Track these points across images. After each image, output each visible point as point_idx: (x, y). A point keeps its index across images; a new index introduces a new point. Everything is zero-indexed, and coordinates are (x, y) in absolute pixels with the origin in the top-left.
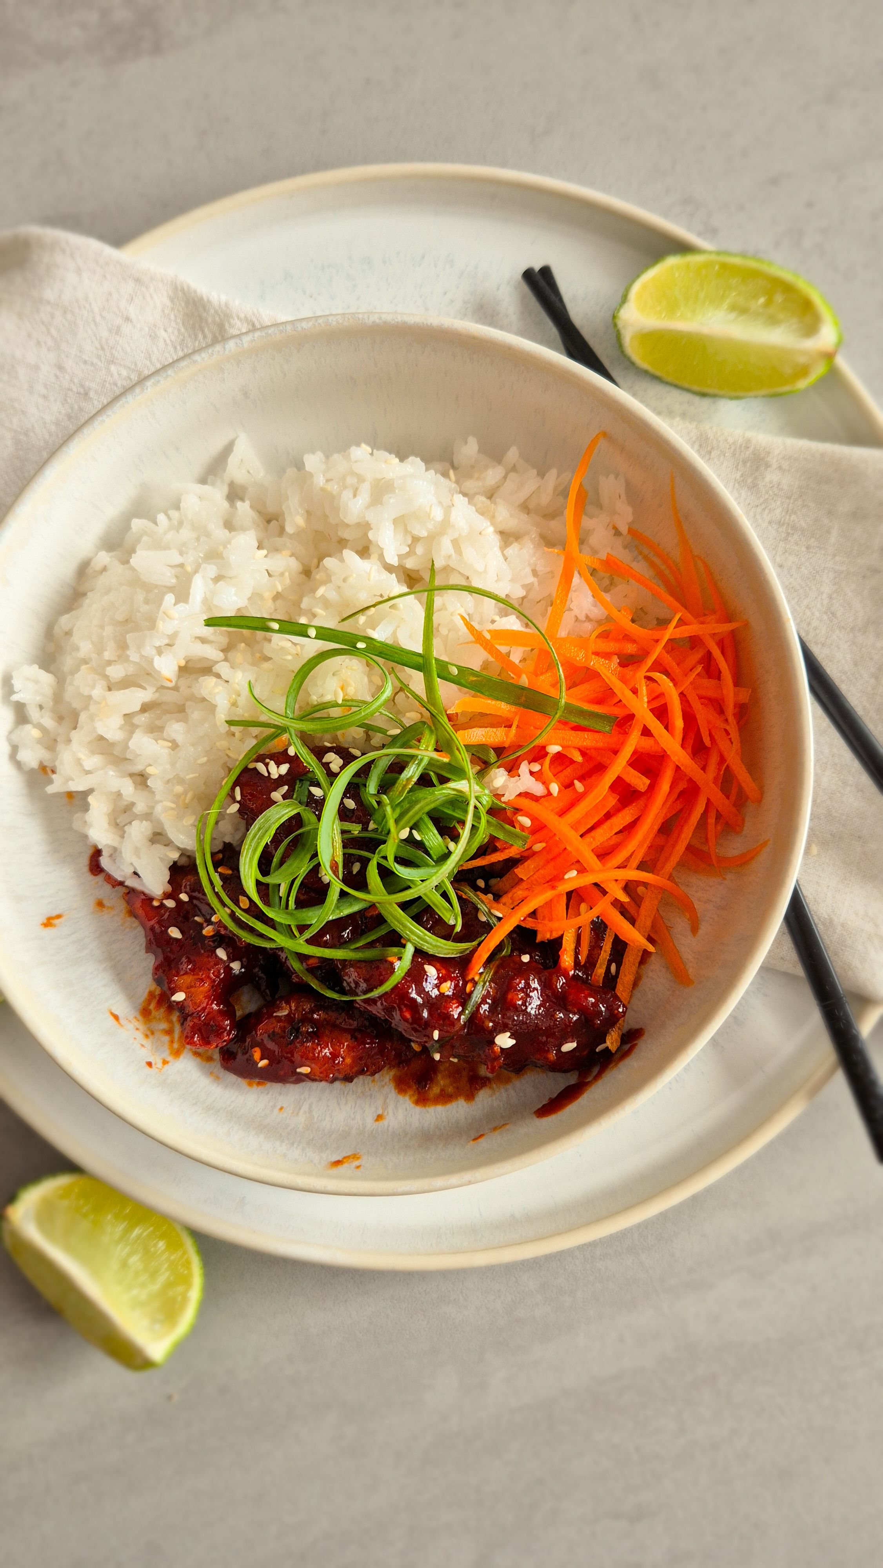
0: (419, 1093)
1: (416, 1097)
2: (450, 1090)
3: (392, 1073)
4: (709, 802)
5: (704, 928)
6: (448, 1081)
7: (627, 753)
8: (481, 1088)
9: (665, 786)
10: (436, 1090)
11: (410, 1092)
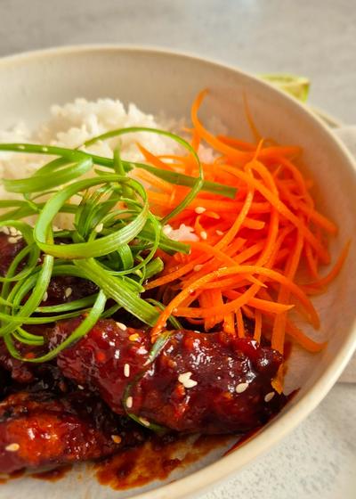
0: (119, 481)
1: (116, 485)
2: (147, 475)
3: (96, 471)
4: (306, 243)
5: (323, 326)
6: (144, 470)
7: (245, 211)
8: (172, 469)
9: (275, 228)
10: (133, 477)
11: (113, 481)
